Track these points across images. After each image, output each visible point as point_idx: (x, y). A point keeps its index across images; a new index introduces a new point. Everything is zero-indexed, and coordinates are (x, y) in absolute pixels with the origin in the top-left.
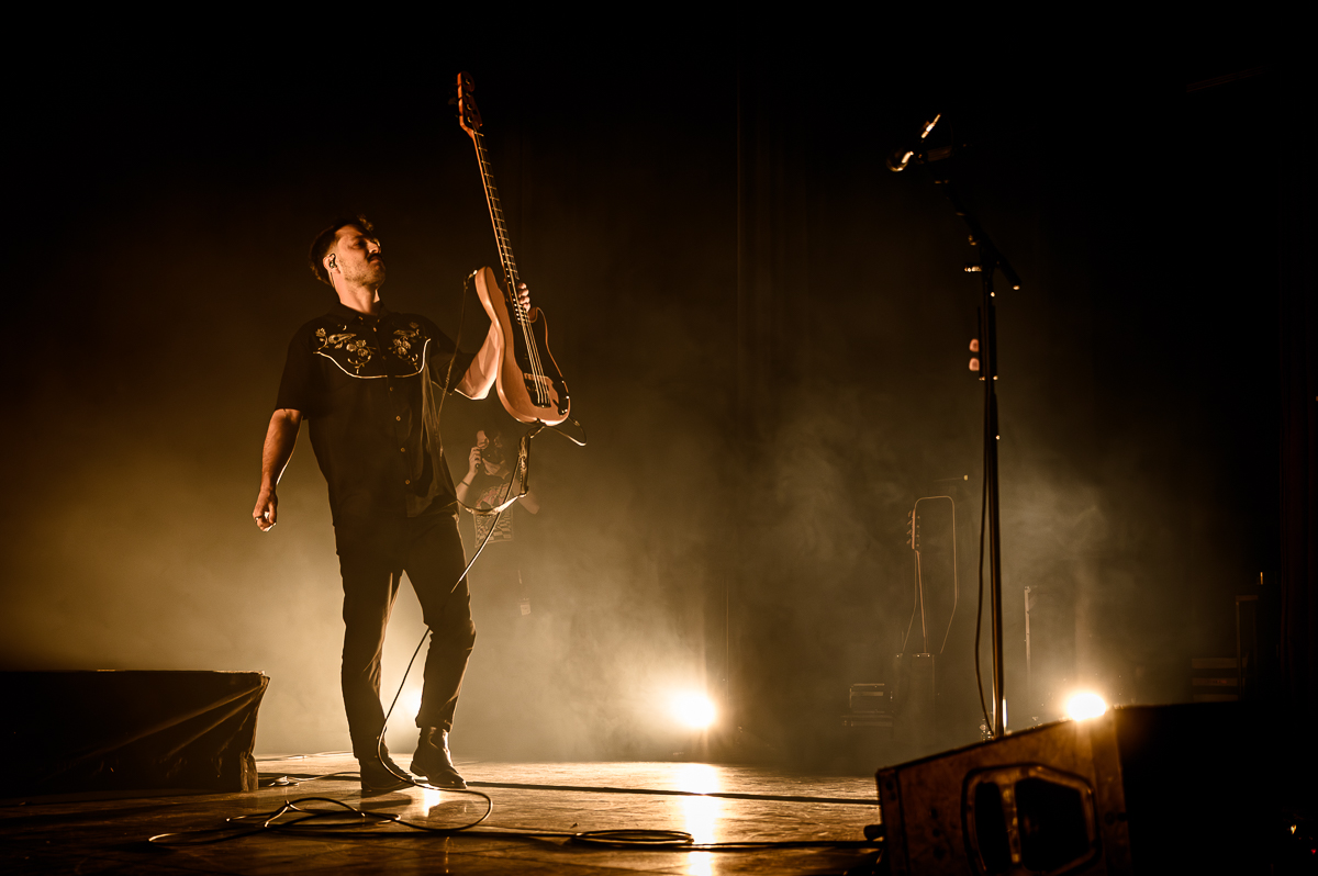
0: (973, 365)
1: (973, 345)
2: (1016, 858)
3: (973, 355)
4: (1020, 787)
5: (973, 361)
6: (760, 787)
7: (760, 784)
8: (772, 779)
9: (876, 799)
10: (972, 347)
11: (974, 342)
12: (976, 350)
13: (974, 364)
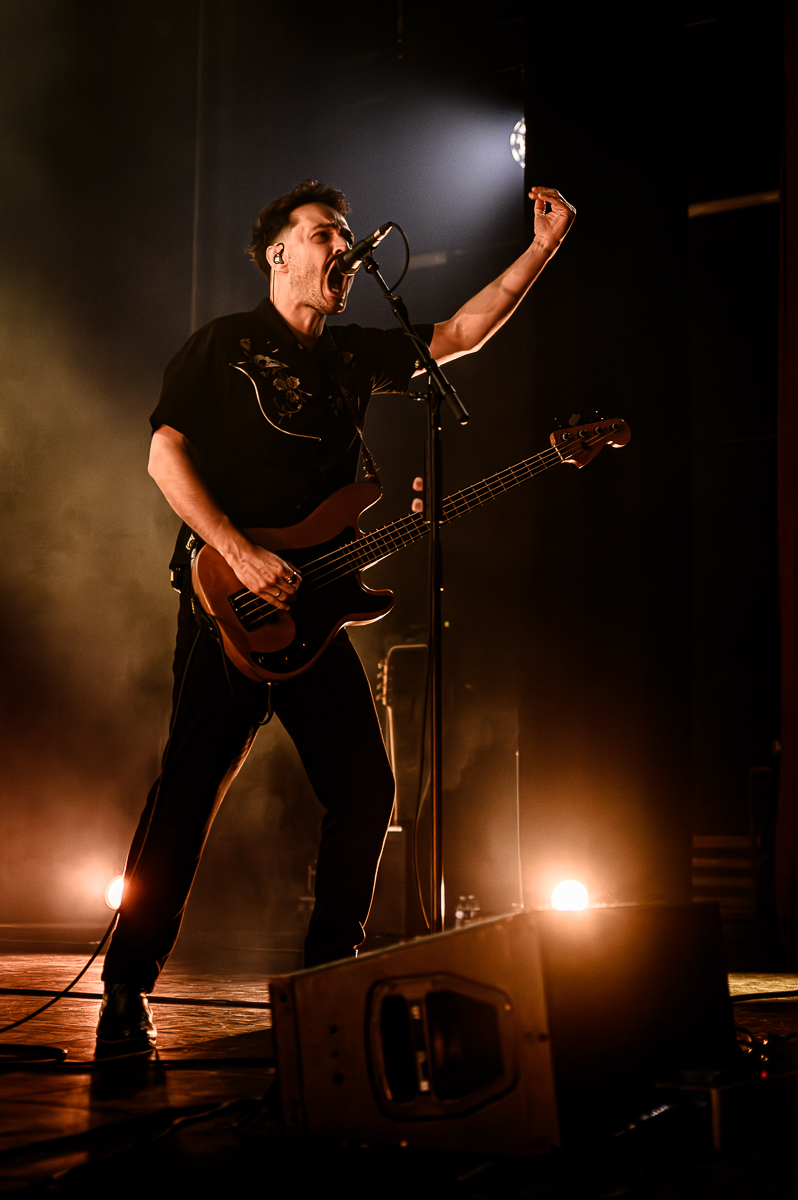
0: (416, 505)
1: (417, 484)
2: (424, 1086)
3: (417, 495)
4: (432, 1001)
5: (416, 501)
6: (180, 988)
7: (181, 983)
8: (195, 977)
9: (266, 1001)
10: (415, 486)
11: (418, 480)
12: (420, 489)
13: (418, 505)
